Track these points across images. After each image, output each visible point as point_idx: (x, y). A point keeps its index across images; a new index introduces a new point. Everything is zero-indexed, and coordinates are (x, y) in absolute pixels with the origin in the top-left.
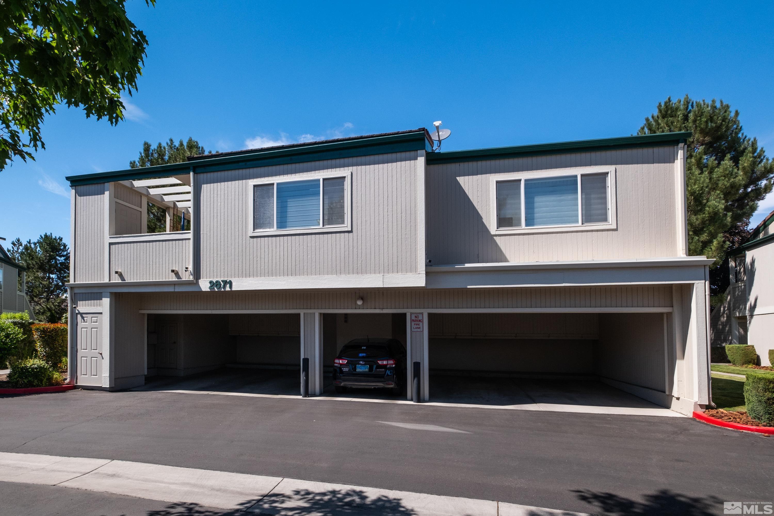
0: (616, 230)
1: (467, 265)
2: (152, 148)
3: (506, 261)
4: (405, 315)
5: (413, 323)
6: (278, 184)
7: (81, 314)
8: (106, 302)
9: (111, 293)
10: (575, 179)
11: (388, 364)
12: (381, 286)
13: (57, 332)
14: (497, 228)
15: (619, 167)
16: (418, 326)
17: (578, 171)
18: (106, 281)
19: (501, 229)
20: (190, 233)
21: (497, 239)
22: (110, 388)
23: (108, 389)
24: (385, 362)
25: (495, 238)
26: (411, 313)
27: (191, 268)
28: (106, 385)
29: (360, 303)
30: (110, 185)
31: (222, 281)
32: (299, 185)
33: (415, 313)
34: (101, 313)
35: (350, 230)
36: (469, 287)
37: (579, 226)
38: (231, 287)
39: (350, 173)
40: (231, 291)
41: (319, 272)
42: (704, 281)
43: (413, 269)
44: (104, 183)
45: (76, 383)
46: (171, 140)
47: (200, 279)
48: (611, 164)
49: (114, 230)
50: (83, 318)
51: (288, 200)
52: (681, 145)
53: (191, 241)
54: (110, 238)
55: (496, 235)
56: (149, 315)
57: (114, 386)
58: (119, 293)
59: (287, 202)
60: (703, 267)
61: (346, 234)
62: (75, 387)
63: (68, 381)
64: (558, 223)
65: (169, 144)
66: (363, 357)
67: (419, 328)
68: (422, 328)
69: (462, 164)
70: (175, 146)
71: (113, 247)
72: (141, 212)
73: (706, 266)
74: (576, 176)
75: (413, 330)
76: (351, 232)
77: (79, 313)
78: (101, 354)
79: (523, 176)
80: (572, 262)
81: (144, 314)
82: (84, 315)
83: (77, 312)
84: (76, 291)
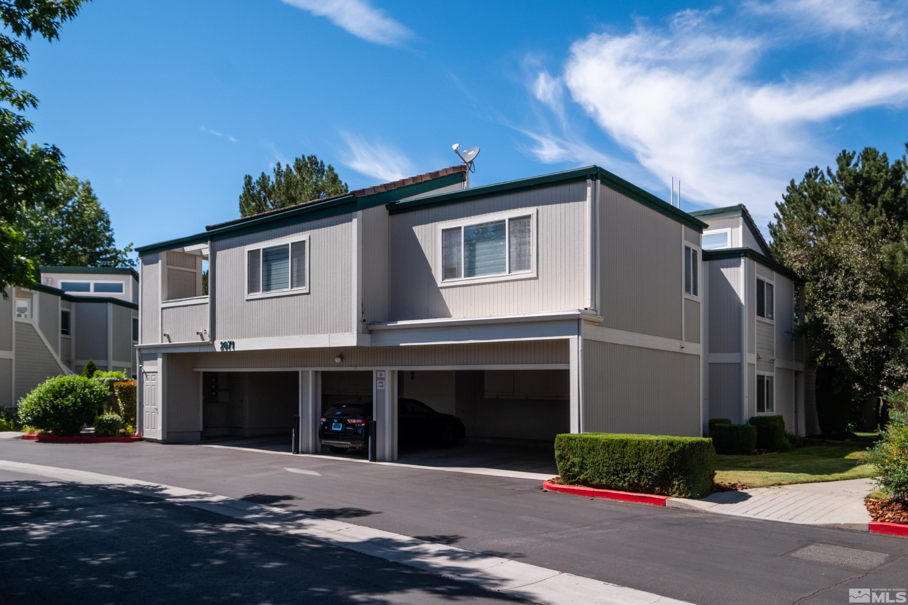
0: (537, 278)
1: (400, 323)
2: (254, 180)
3: (449, 316)
4: (371, 372)
5: (378, 381)
6: (264, 249)
7: (146, 373)
8: (160, 360)
9: (163, 354)
10: (503, 223)
11: (356, 423)
12: (328, 346)
13: (131, 389)
14: (443, 280)
15: (540, 208)
16: (381, 384)
17: (505, 215)
18: (160, 343)
19: (446, 280)
20: (208, 297)
21: (443, 291)
22: (163, 440)
23: (161, 442)
24: (354, 421)
25: (441, 290)
26: (376, 371)
27: (208, 330)
28: (160, 438)
29: (338, 360)
30: (163, 254)
31: (229, 342)
32: (276, 249)
33: (380, 371)
34: (157, 372)
35: (308, 292)
36: (401, 345)
37: (505, 276)
38: (234, 348)
39: (308, 237)
40: (234, 351)
41: (288, 333)
42: (576, 336)
43: (348, 329)
44: (158, 253)
45: (143, 436)
46: (279, 164)
47: (215, 340)
48: (534, 205)
49: (166, 296)
50: (147, 376)
51: (272, 264)
52: (589, 181)
53: (209, 305)
54: (162, 303)
55: (442, 288)
56: (204, 373)
57: (166, 438)
58: (172, 354)
59: (271, 265)
60: (577, 321)
61: (306, 296)
62: (141, 439)
63: (137, 433)
64: (488, 272)
65: (276, 169)
66: (338, 415)
67: (382, 386)
68: (384, 387)
69: (417, 213)
70: (282, 171)
71: (164, 311)
72: (195, 273)
73: (580, 320)
74: (504, 221)
75: (378, 388)
76: (308, 294)
77: (144, 372)
78: (157, 409)
79: (463, 223)
80: (485, 317)
81: (199, 372)
82: (147, 374)
83: (143, 371)
84: (143, 352)
